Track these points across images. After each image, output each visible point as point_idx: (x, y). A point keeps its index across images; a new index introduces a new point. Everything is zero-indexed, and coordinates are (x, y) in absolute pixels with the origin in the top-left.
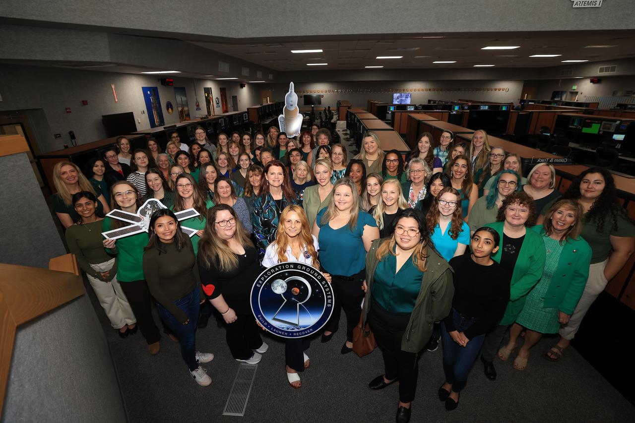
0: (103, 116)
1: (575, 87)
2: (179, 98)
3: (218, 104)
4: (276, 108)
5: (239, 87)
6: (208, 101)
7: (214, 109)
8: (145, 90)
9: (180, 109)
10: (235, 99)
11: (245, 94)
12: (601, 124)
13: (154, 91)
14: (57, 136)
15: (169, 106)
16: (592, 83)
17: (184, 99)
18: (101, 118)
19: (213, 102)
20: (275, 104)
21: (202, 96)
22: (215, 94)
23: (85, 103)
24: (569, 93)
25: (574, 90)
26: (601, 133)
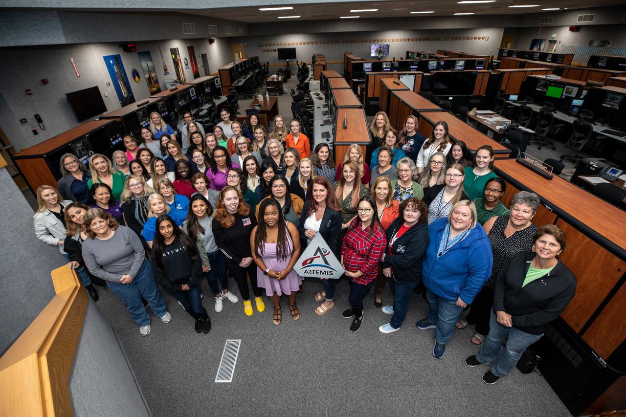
0: (67, 95)
1: (554, 36)
2: (144, 64)
3: (187, 65)
4: (249, 65)
5: (208, 43)
6: (176, 63)
7: (183, 71)
8: (106, 59)
9: (147, 76)
10: (204, 57)
11: (215, 50)
12: (564, 88)
13: (117, 58)
14: (23, 121)
15: (135, 74)
16: (571, 31)
17: (150, 64)
18: (65, 97)
19: (181, 64)
20: (248, 61)
21: (169, 58)
22: (183, 54)
23: (45, 82)
24: (548, 42)
25: (553, 38)
26: (563, 97)
